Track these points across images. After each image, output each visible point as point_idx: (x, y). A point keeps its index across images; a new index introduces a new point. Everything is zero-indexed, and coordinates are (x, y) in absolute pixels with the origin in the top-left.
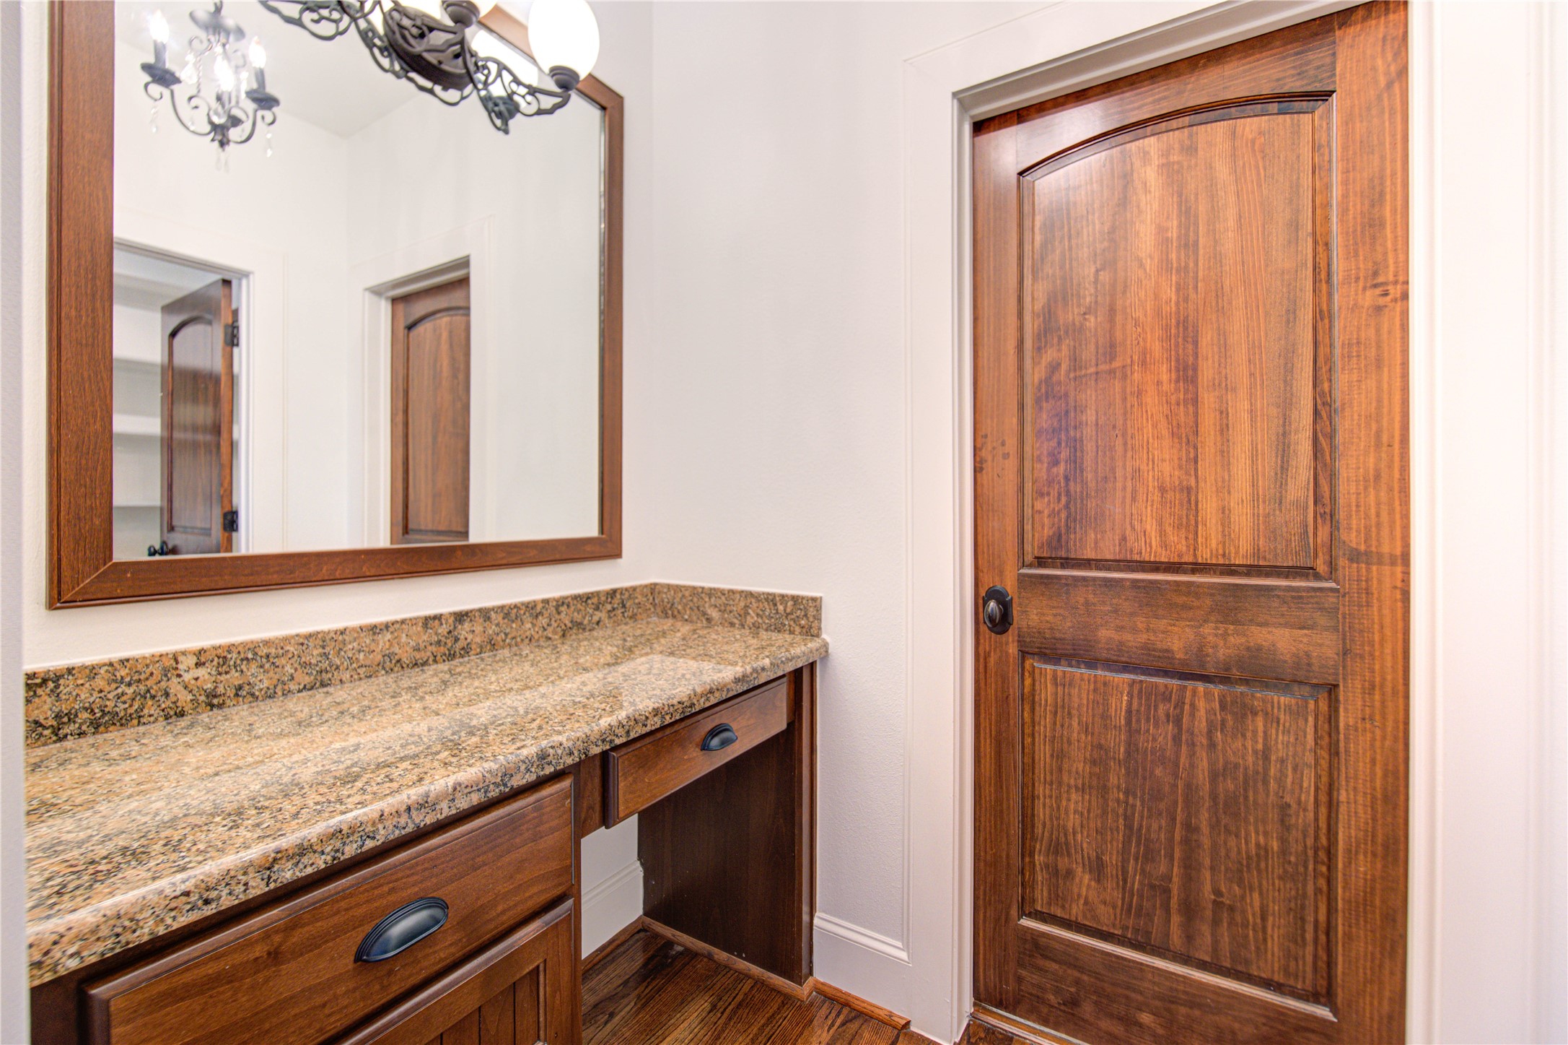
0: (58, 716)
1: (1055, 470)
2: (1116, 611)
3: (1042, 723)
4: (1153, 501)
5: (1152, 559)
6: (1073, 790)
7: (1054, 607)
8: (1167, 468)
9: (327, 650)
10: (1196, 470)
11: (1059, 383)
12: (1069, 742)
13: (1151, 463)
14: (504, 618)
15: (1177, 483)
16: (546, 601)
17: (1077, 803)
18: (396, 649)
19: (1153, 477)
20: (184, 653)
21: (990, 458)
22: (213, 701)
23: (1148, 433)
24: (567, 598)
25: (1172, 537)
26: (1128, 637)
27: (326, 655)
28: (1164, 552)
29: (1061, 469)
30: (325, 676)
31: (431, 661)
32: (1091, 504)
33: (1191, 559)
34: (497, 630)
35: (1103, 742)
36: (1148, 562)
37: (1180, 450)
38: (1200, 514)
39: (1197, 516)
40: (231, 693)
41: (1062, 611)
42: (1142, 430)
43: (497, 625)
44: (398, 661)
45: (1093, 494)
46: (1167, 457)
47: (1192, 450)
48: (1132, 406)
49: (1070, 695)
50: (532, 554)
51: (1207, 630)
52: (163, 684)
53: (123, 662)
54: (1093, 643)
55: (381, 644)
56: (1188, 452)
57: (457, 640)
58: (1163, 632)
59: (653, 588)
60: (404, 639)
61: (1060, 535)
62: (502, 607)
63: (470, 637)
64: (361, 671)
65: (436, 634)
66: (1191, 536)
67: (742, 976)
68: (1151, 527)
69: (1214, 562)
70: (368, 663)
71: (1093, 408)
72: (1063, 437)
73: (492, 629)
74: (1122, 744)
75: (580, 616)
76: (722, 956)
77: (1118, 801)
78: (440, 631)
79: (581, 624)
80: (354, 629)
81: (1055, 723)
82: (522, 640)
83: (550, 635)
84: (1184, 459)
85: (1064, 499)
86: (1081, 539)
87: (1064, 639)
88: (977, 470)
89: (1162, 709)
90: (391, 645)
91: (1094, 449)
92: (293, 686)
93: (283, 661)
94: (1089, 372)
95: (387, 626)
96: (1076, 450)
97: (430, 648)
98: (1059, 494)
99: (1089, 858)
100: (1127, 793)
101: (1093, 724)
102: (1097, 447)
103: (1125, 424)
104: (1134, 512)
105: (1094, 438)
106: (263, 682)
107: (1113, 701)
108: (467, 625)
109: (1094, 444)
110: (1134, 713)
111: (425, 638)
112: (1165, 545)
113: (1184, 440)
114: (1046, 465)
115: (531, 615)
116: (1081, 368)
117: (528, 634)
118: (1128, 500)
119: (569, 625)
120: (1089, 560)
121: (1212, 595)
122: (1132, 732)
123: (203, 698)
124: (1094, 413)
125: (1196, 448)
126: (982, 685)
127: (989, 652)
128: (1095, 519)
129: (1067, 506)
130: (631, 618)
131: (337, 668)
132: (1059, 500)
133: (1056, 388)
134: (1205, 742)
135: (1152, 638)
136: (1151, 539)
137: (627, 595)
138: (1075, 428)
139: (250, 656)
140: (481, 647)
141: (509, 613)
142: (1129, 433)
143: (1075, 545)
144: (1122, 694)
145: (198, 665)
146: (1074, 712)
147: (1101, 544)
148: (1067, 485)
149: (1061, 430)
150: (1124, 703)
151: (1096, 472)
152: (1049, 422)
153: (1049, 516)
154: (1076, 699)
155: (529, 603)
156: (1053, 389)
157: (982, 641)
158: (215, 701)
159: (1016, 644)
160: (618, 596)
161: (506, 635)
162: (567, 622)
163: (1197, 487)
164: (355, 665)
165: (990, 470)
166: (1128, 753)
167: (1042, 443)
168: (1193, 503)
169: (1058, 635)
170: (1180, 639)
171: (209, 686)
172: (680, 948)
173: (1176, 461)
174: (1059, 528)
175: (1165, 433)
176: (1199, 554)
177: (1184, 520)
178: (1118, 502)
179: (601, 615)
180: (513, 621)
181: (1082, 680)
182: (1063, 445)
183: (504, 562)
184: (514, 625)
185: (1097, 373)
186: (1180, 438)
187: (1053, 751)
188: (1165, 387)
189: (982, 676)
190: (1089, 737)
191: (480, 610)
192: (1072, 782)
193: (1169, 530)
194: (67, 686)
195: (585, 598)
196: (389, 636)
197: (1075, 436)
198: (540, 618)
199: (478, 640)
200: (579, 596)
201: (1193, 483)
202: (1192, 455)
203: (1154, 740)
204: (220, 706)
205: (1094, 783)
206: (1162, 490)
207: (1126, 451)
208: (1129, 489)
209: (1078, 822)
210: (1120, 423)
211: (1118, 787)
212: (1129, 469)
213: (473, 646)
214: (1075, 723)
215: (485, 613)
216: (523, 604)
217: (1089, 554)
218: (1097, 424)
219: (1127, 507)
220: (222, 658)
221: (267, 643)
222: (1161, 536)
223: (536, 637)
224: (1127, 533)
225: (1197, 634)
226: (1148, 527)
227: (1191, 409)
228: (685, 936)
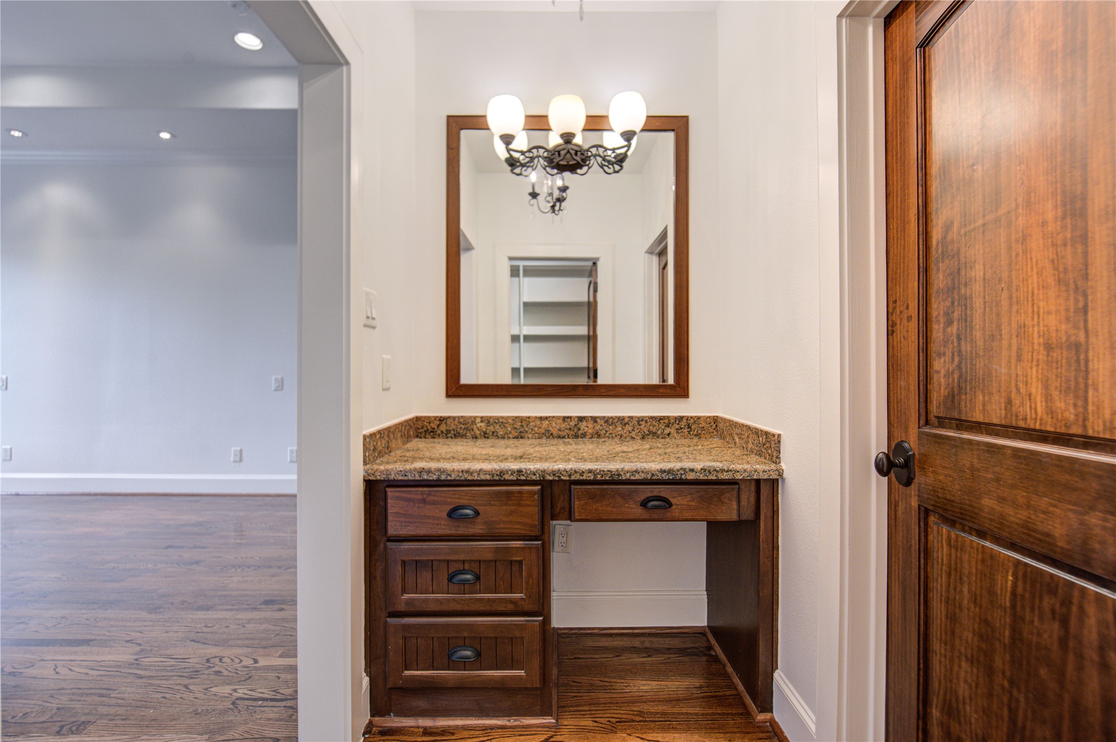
0: (447, 431)
1: (949, 330)
2: (998, 480)
3: (939, 581)
4: (1038, 360)
5: (1038, 427)
6: (963, 658)
7: (946, 468)
8: (1052, 321)
9: (523, 424)
10: (1086, 321)
11: (953, 241)
12: (961, 608)
13: (1036, 317)
14: (605, 423)
15: (1064, 339)
16: (631, 418)
17: (966, 672)
18: (551, 429)
19: (1039, 332)
20: (477, 417)
21: (898, 322)
22: (485, 435)
23: (1033, 283)
24: (645, 417)
25: (1060, 405)
26: (1009, 511)
27: (522, 426)
28: (1050, 420)
29: (954, 329)
30: (523, 434)
31: (566, 436)
32: (980, 364)
33: (1079, 431)
34: (601, 428)
35: (990, 618)
36: (1035, 430)
37: (1067, 299)
38: (1090, 376)
39: (1086, 379)
40: (491, 434)
41: (950, 472)
42: (1027, 280)
43: (601, 425)
44: (552, 434)
45: (981, 353)
46: (1053, 308)
47: (1081, 299)
48: (1017, 254)
49: (961, 559)
50: (622, 391)
51: (1094, 519)
52: (472, 426)
53: (462, 417)
54: (976, 511)
55: (544, 426)
56: (1076, 301)
57: (579, 429)
58: (1044, 512)
59: (715, 419)
60: (554, 425)
61: (953, 396)
62: (604, 417)
63: (586, 429)
64: (536, 435)
65: (569, 425)
66: (1080, 403)
67: (733, 686)
68: (1036, 389)
69: (1108, 436)
70: (539, 432)
71: (981, 262)
72: (956, 297)
73: (598, 427)
74: (1008, 627)
75: (655, 429)
76: (730, 669)
77: (1003, 687)
78: (571, 424)
79: (656, 433)
80: (533, 417)
81: (949, 585)
82: (616, 436)
83: (634, 436)
84: (1072, 309)
85: (956, 360)
86: (971, 400)
87: (953, 501)
88: (890, 333)
89: (1047, 602)
90: (548, 426)
91: (982, 307)
92: (511, 436)
93: (507, 425)
94: (977, 225)
95: (546, 418)
96: (966, 309)
97: (566, 431)
98: (953, 355)
99: (976, 735)
100: (1011, 682)
101: (981, 595)
102: (985, 303)
103: (1010, 276)
104: (1020, 373)
105: (982, 294)
106: (501, 433)
107: (999, 578)
108: (584, 423)
109: (981, 300)
110: (1019, 598)
111: (564, 426)
112: (1051, 412)
113: (1072, 286)
114: (942, 325)
115: (621, 423)
116: (970, 224)
117: (619, 433)
118: (1013, 360)
119: (647, 433)
120: (979, 423)
121: (1100, 477)
122: (1017, 619)
123: (482, 434)
124: (982, 267)
125: (1085, 295)
126: (893, 530)
127: (898, 501)
128: (983, 380)
129: (959, 367)
130: (696, 435)
131: (527, 432)
132: (953, 360)
133: (950, 247)
134: (1095, 657)
135: (1033, 517)
136: (1036, 403)
137: (692, 421)
138: (966, 285)
139: (497, 421)
140: (592, 435)
141: (607, 420)
142: (1014, 284)
143: (966, 406)
144: (1007, 572)
145: (482, 421)
146: (965, 579)
147: (988, 407)
148: (959, 345)
149: (954, 289)
150: (1010, 583)
151: (984, 329)
152: (945, 282)
153: (945, 376)
154: (966, 565)
155: (620, 417)
156: (947, 248)
157: (893, 490)
158: (486, 436)
159: (917, 498)
160: (684, 420)
161: (606, 431)
162: (645, 431)
163: (1087, 342)
164: (533, 432)
165: (898, 332)
166: (1012, 638)
167: (939, 303)
168: (1082, 362)
169: (948, 497)
170: (1062, 524)
171: (484, 430)
172: (713, 653)
173: (1063, 313)
174: (953, 388)
175: (1051, 281)
176: (1089, 424)
177: (1072, 383)
178: (1004, 362)
179: (673, 431)
180: (610, 425)
181: (972, 547)
182: (956, 304)
183: (605, 394)
184: (611, 427)
185: (984, 225)
186: (1067, 285)
187: (948, 612)
188: (1051, 227)
189: (893, 523)
190: (977, 609)
191: (591, 417)
192: (963, 650)
193: (1055, 394)
194: (449, 422)
195: (660, 419)
196: (547, 422)
197: (966, 294)
198: (627, 426)
199: (590, 431)
200: (654, 417)
201: (1082, 337)
202: (1081, 305)
203: (1039, 635)
204: (488, 438)
205: (982, 659)
206: (1049, 347)
207: (1011, 305)
208: (1014, 348)
209: (967, 694)
210: (1005, 275)
211: (1003, 673)
212: (1014, 325)
213: (588, 434)
214: (965, 590)
215: (594, 419)
216: (616, 417)
217: (978, 417)
218: (984, 279)
219: (1013, 366)
220: (487, 420)
221: (502, 417)
222: (1046, 402)
223: (625, 436)
224: (1013, 396)
225: (1082, 523)
226: (1033, 390)
227: (1080, 248)
228: (719, 648)
